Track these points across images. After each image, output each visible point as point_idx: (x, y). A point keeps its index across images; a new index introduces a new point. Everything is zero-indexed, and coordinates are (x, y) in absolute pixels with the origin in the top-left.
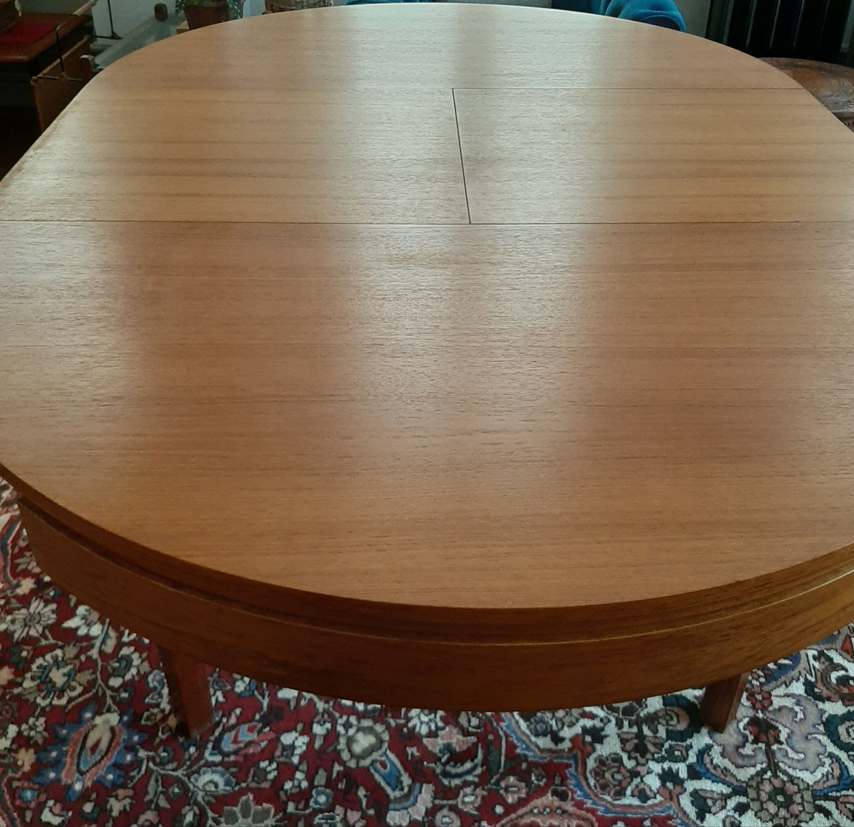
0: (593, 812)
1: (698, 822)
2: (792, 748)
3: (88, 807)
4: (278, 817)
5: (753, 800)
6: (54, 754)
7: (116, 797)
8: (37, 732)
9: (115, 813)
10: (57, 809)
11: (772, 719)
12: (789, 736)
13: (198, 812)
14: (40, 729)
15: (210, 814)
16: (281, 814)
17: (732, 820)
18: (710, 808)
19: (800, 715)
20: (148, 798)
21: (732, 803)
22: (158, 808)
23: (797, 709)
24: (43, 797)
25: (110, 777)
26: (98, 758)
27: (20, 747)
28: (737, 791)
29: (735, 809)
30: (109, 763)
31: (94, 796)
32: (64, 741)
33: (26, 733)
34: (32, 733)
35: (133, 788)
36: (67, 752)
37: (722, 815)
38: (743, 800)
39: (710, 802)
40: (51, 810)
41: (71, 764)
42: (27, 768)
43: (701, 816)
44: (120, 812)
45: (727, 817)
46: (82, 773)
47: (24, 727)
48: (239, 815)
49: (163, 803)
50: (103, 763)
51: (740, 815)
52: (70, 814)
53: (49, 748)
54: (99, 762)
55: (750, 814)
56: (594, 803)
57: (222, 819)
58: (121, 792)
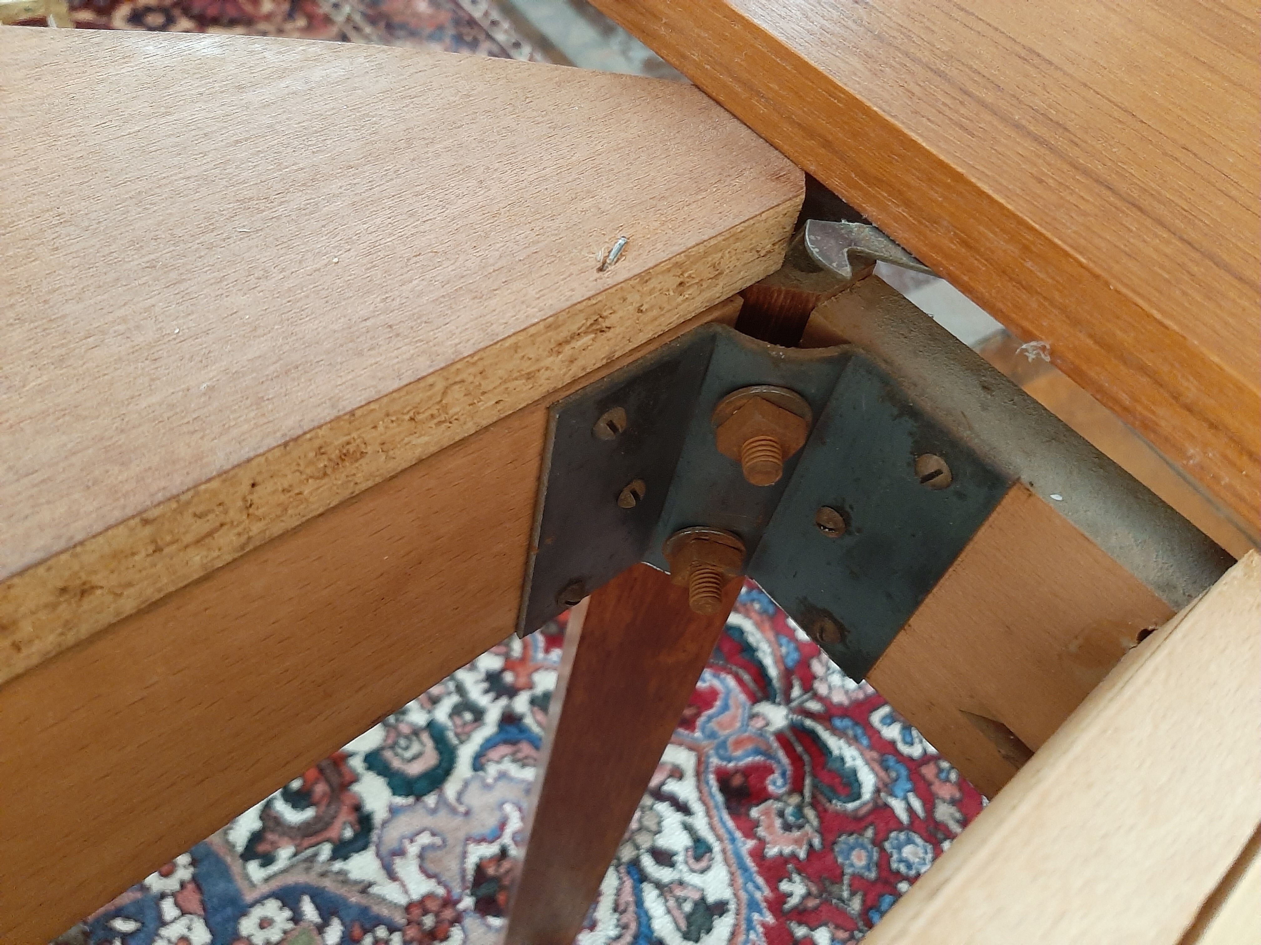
1: (732, 906)
2: (502, 825)
5: (637, 848)
11: (463, 878)
12: (481, 840)
17: (691, 861)
18: (696, 904)
19: (425, 839)
21: (665, 874)
23: (413, 850)
28: (642, 877)
29: (672, 865)
37: (694, 879)
38: (647, 862)
39: (688, 907)
43: (720, 908)
45: (693, 871)
51: (675, 854)
55: (663, 842)
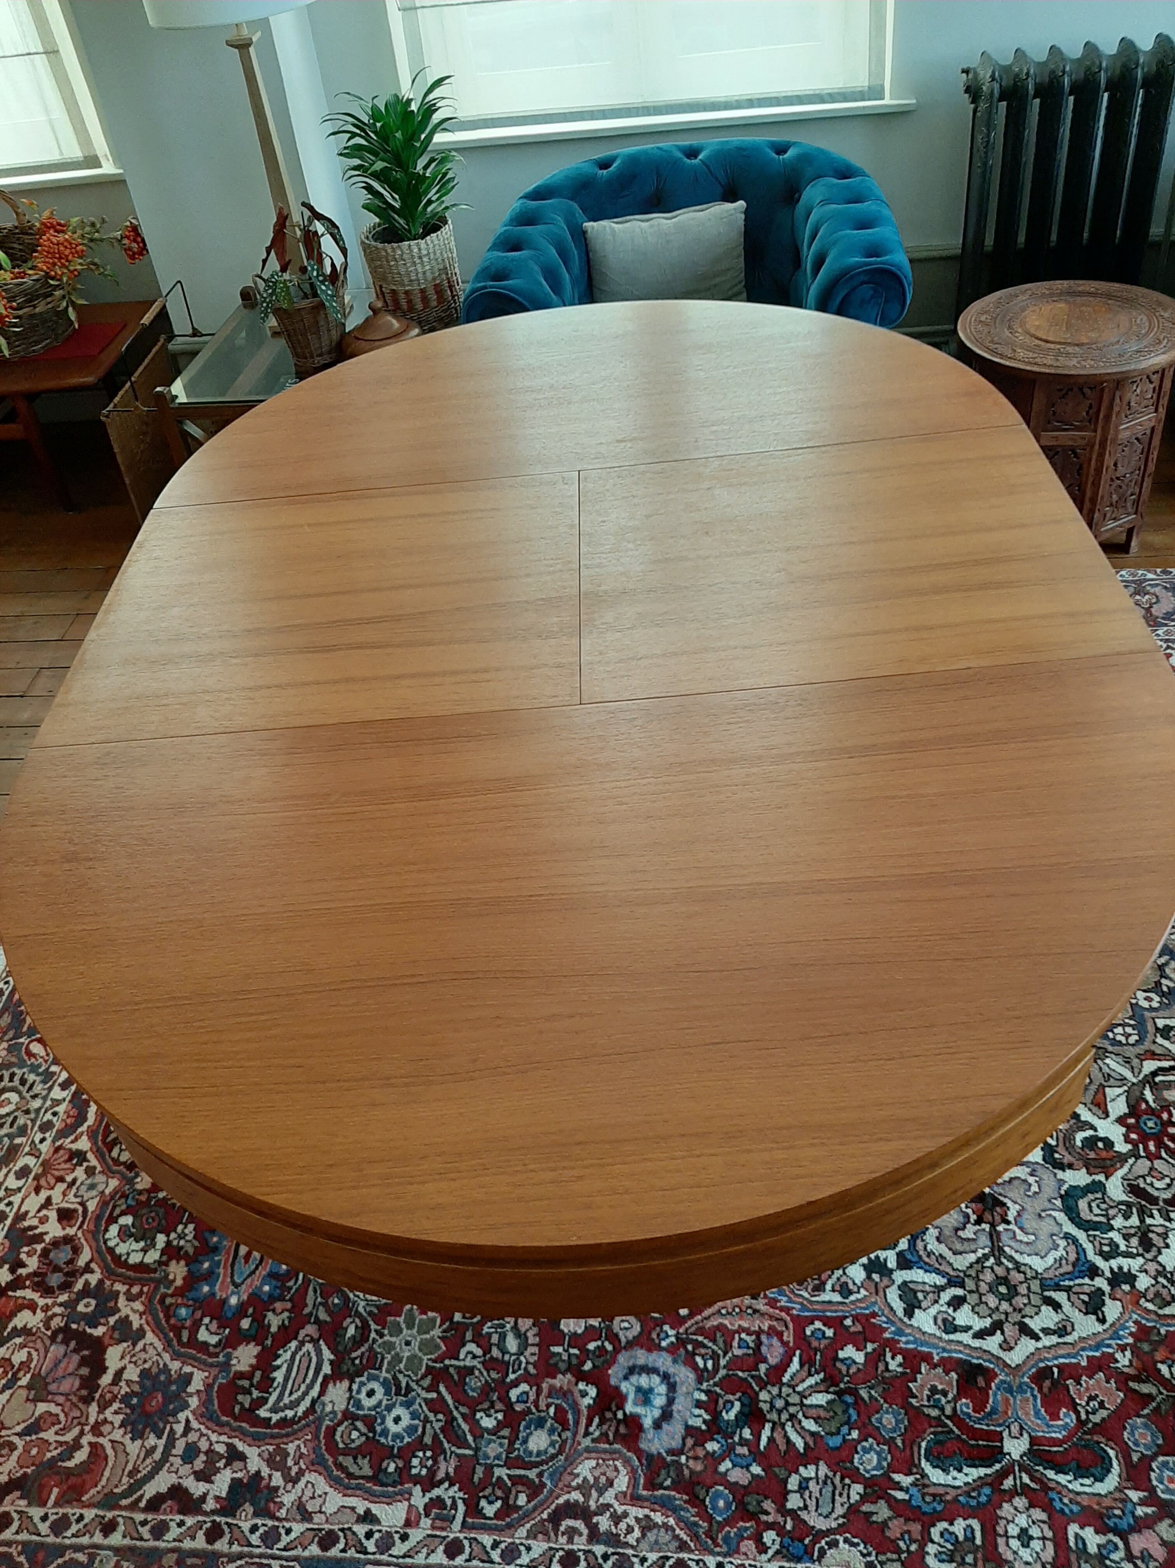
0: (787, 1310)
1: (906, 1320)
2: (1021, 1229)
3: (245, 1324)
4: (445, 1326)
5: (970, 1292)
6: (206, 1265)
7: (274, 1311)
8: (187, 1241)
9: (274, 1329)
10: (214, 1326)
11: (1000, 1194)
12: (1019, 1214)
13: (359, 1324)
14: (190, 1237)
15: (373, 1326)
16: (447, 1324)
17: (945, 1316)
18: (920, 1302)
19: (1035, 1188)
20: (306, 1311)
21: (946, 1296)
22: (317, 1321)
23: (1031, 1180)
24: (198, 1314)
25: (266, 1288)
26: (253, 1267)
27: (170, 1259)
28: (952, 1282)
29: (949, 1304)
30: (264, 1273)
31: (251, 1310)
32: (215, 1249)
33: (175, 1243)
34: (182, 1243)
35: (290, 1300)
36: (219, 1262)
37: (933, 1311)
38: (959, 1292)
39: (920, 1296)
40: (207, 1329)
41: (225, 1275)
42: (179, 1282)
43: (909, 1313)
44: (279, 1328)
45: (939, 1312)
46: (236, 1285)
47: (173, 1235)
48: (403, 1326)
49: (323, 1315)
50: (257, 1272)
51: (955, 1310)
52: (227, 1331)
53: (200, 1258)
54: (253, 1272)
55: (966, 1308)
56: (790, 1301)
57: (386, 1332)
58: (278, 1306)
